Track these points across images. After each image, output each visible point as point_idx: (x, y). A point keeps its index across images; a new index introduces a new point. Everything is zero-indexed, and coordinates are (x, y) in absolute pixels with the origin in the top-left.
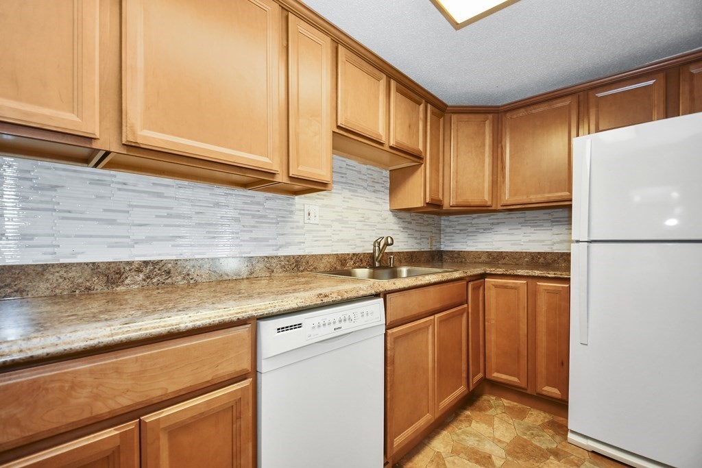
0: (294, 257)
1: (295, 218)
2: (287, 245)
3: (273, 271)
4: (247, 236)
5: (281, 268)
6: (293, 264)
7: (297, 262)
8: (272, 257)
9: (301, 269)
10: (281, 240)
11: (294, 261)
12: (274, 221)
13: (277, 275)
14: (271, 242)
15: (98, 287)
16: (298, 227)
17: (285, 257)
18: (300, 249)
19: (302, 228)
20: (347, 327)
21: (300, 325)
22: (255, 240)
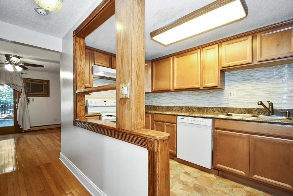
0: (222, 108)
1: (224, 96)
2: (221, 104)
3: (214, 111)
4: (207, 102)
5: (217, 111)
6: (222, 110)
7: (224, 109)
8: (214, 107)
9: (226, 112)
10: (219, 103)
11: (222, 109)
12: (216, 97)
13: (216, 113)
14: (215, 103)
15: (180, 110)
16: (226, 99)
17: (219, 108)
18: (227, 105)
19: (228, 99)
20: (194, 122)
21: (183, 118)
22: (210, 103)
